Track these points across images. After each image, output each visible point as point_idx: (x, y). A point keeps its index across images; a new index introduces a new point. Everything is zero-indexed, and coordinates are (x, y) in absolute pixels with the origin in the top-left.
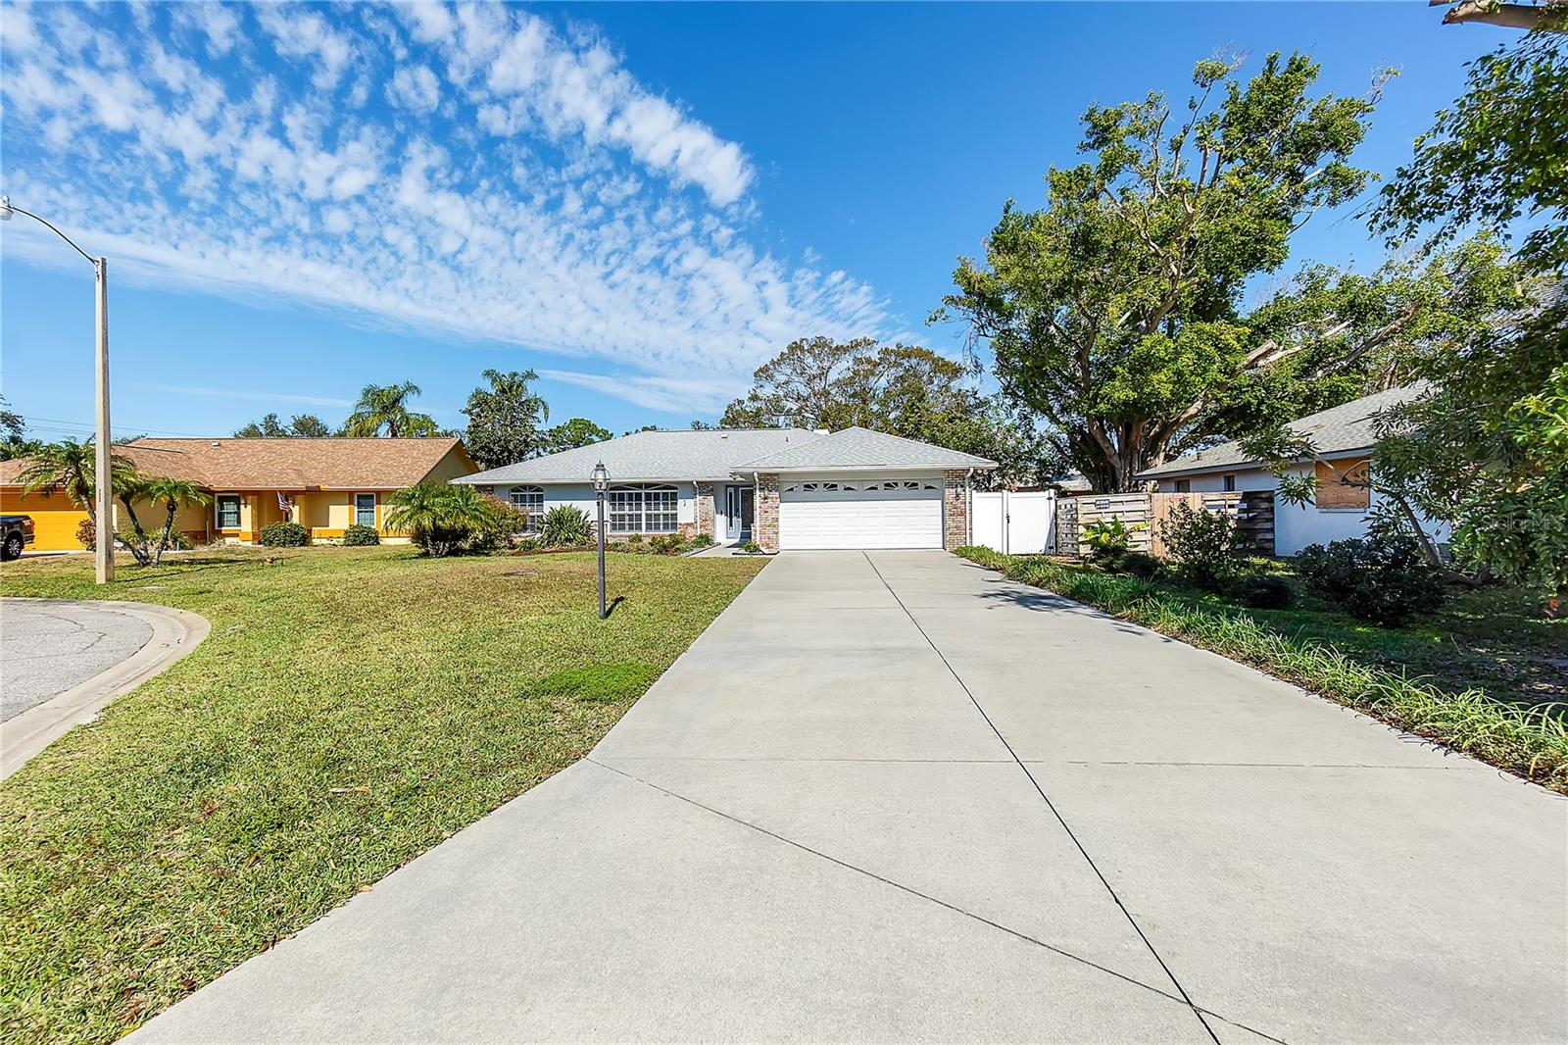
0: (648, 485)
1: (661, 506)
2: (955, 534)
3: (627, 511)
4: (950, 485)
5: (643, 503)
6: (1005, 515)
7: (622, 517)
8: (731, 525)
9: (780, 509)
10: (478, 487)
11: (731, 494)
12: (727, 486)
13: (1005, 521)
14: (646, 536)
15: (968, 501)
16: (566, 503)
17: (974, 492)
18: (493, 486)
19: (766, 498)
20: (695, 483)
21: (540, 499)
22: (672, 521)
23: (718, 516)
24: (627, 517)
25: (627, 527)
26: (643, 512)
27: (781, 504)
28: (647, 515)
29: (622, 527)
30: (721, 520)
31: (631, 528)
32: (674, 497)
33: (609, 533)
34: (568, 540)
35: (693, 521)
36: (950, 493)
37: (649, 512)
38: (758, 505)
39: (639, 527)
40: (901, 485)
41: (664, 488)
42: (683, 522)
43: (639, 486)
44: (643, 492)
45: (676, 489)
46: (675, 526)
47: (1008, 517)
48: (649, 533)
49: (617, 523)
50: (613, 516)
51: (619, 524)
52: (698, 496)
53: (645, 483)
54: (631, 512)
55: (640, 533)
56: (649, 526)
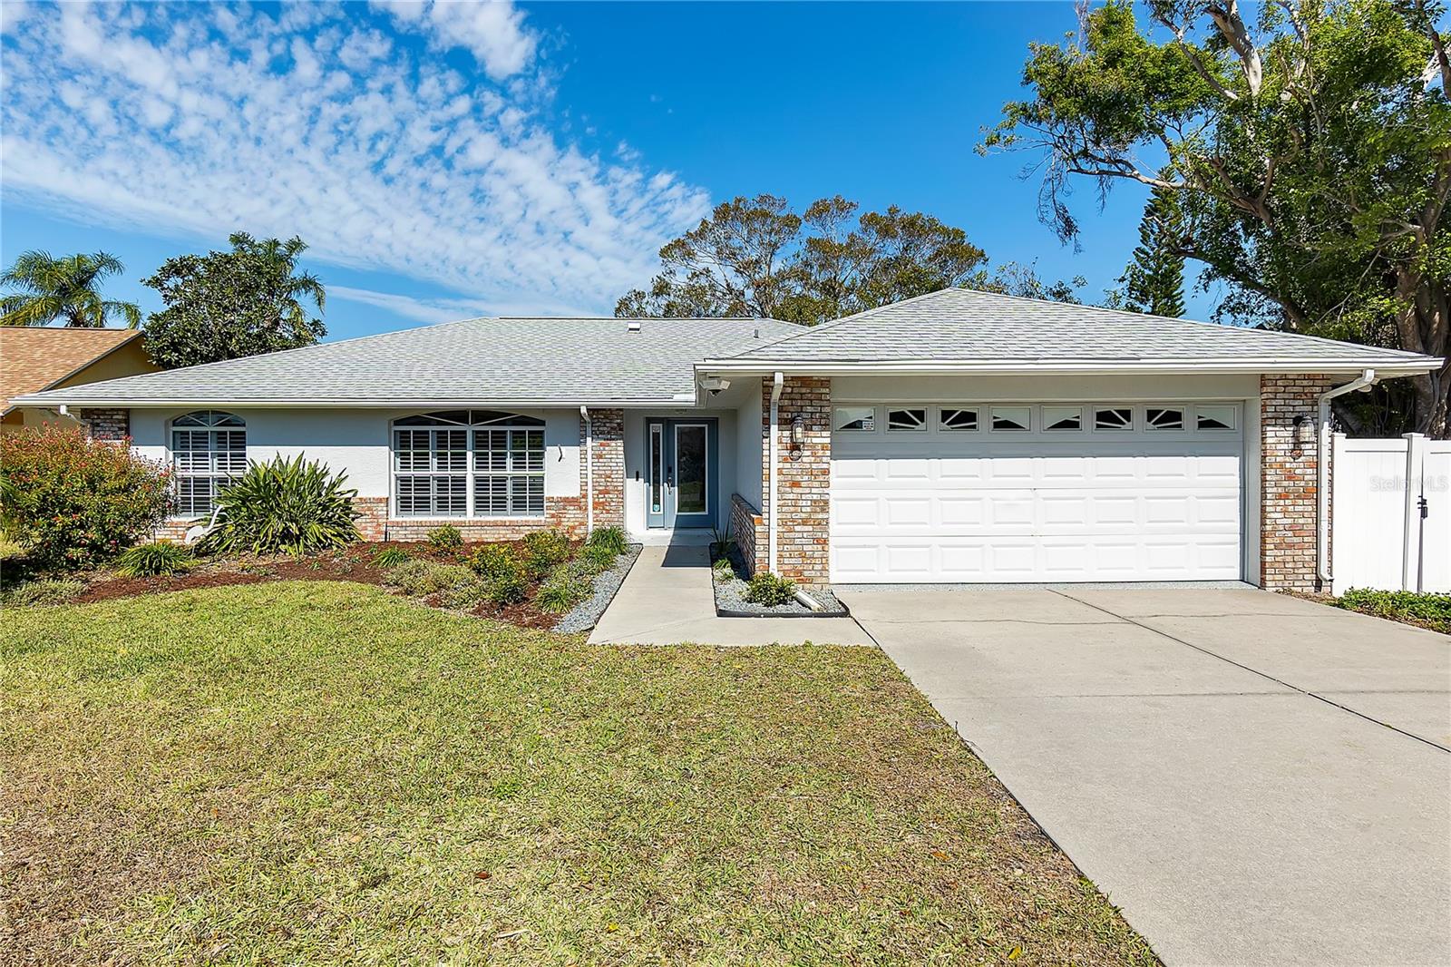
0: (481, 415)
1: (509, 461)
2: (1291, 546)
3: (433, 470)
4: (1278, 419)
5: (470, 455)
6: (1415, 499)
7: (423, 483)
8: (656, 501)
9: (832, 478)
10: (87, 413)
11: (656, 436)
12: (649, 421)
13: (1415, 512)
14: (475, 525)
15: (1325, 459)
16: (290, 453)
17: (1340, 438)
18: (127, 412)
19: (795, 447)
20: (583, 410)
21: (239, 442)
22: (531, 495)
23: (631, 482)
24: (434, 485)
25: (434, 504)
26: (470, 473)
27: (838, 467)
28: (478, 479)
29: (423, 504)
30: (636, 491)
31: (442, 505)
32: (538, 442)
33: (393, 518)
34: (286, 536)
35: (576, 493)
36: (1279, 438)
37: (482, 473)
38: (775, 466)
39: (460, 504)
40: (1139, 417)
41: (514, 423)
42: (555, 495)
43: (460, 415)
44: (469, 429)
45: (542, 423)
46: (538, 504)
47: (1423, 502)
48: (482, 518)
49: (412, 495)
50: (404, 482)
51: (415, 498)
52: (589, 439)
53: (472, 411)
54: (442, 473)
55: (462, 519)
56: (481, 504)
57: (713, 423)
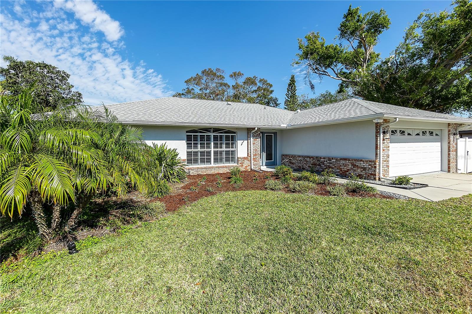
0: (216, 130)
1: (224, 146)
3: (199, 149)
4: (452, 134)
5: (212, 143)
6: (466, 152)
7: (196, 153)
9: (390, 148)
15: (457, 143)
19: (384, 139)
20: (256, 129)
22: (230, 156)
24: (199, 154)
25: (200, 161)
26: (212, 150)
27: (391, 145)
28: (215, 152)
29: (195, 161)
31: (203, 161)
32: (233, 138)
35: (247, 156)
36: (452, 138)
37: (216, 150)
38: (381, 145)
39: (209, 161)
40: (428, 132)
41: (225, 132)
42: (240, 156)
43: (207, 130)
44: (212, 134)
45: (235, 133)
46: (234, 160)
47: (468, 152)
48: (217, 165)
49: (192, 158)
50: (189, 154)
51: (193, 159)
52: (252, 138)
53: (213, 129)
54: (203, 150)
55: (210, 166)
56: (216, 160)
57: (275, 133)
